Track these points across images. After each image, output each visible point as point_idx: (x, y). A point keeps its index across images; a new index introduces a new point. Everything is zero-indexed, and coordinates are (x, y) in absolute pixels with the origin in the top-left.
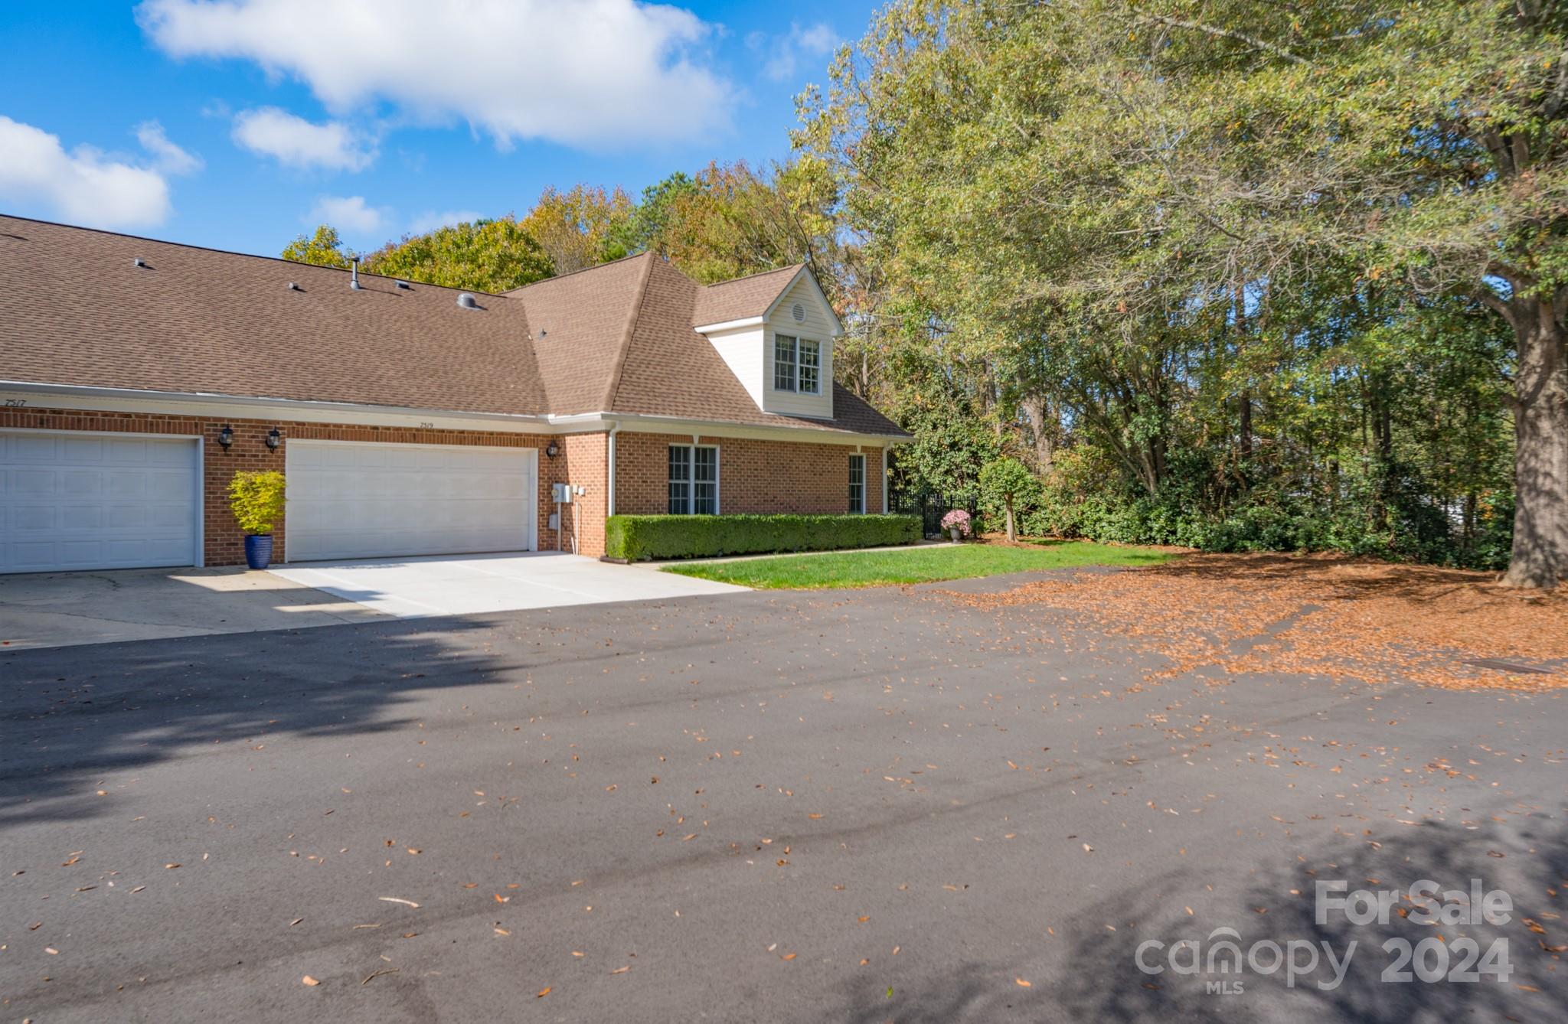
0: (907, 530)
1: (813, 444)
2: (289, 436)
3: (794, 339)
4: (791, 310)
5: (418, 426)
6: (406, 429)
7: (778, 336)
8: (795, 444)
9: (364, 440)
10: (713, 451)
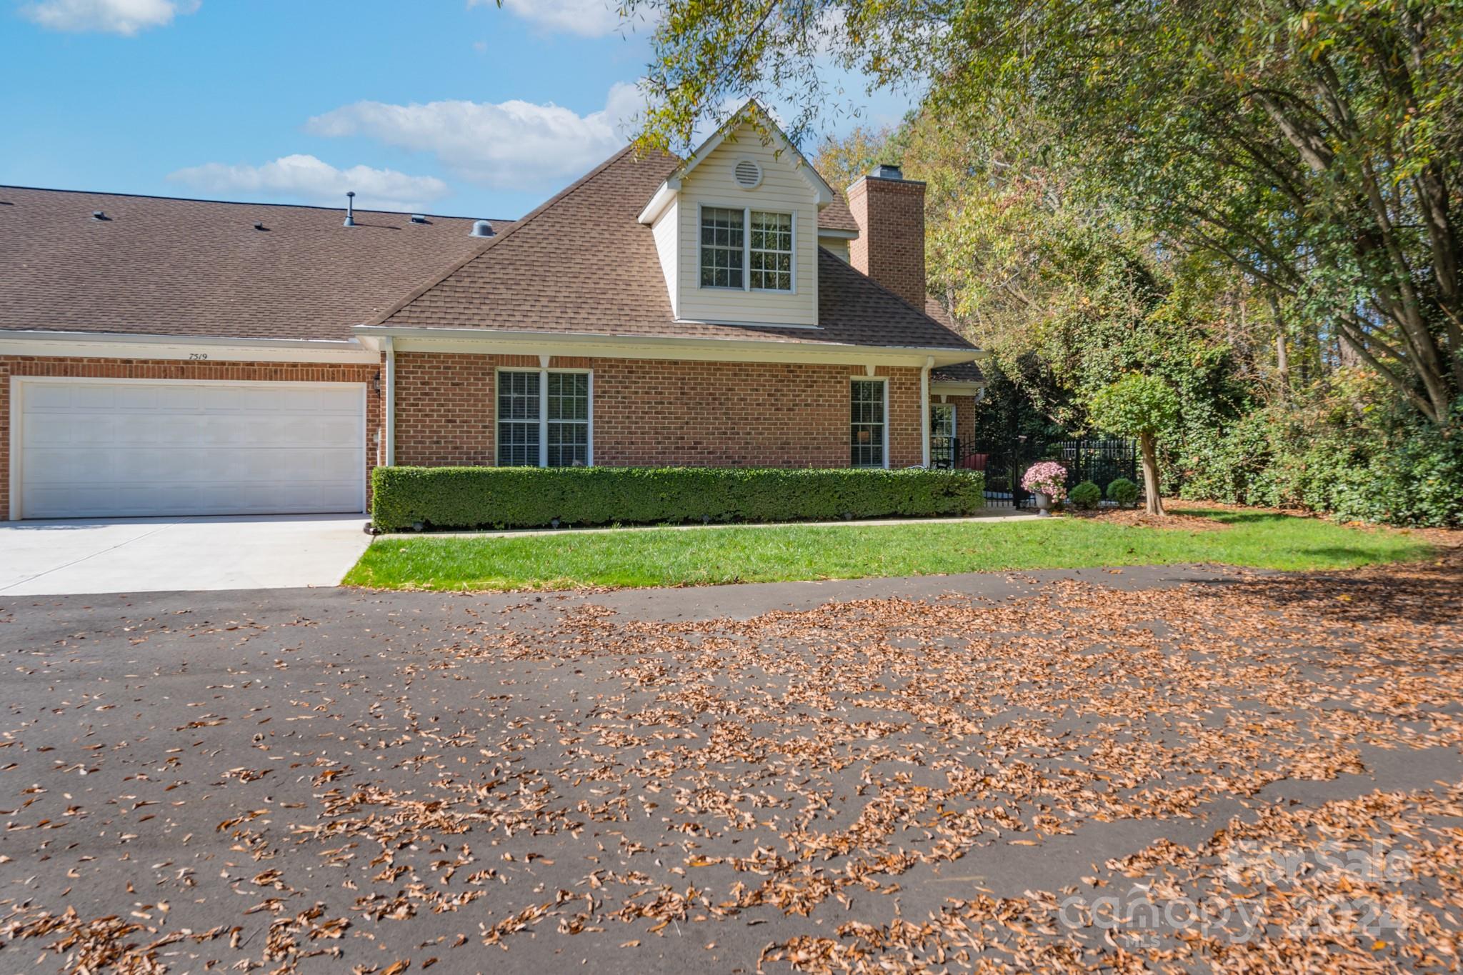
0: (949, 494)
1: (776, 365)
2: (13, 373)
3: (740, 212)
4: (732, 171)
5: (187, 358)
6: (169, 362)
7: (705, 210)
8: (739, 364)
9: (113, 376)
10: (585, 376)
